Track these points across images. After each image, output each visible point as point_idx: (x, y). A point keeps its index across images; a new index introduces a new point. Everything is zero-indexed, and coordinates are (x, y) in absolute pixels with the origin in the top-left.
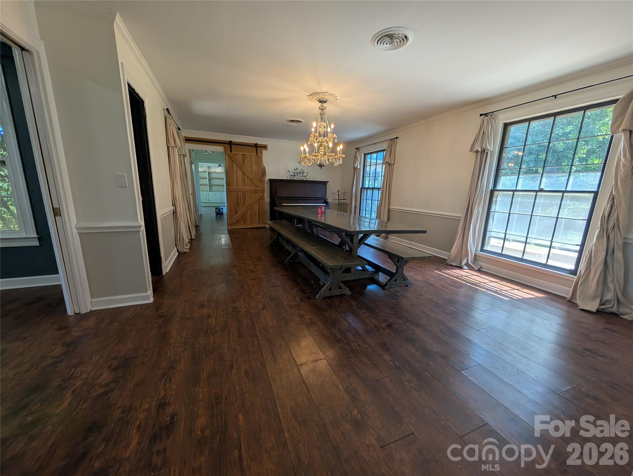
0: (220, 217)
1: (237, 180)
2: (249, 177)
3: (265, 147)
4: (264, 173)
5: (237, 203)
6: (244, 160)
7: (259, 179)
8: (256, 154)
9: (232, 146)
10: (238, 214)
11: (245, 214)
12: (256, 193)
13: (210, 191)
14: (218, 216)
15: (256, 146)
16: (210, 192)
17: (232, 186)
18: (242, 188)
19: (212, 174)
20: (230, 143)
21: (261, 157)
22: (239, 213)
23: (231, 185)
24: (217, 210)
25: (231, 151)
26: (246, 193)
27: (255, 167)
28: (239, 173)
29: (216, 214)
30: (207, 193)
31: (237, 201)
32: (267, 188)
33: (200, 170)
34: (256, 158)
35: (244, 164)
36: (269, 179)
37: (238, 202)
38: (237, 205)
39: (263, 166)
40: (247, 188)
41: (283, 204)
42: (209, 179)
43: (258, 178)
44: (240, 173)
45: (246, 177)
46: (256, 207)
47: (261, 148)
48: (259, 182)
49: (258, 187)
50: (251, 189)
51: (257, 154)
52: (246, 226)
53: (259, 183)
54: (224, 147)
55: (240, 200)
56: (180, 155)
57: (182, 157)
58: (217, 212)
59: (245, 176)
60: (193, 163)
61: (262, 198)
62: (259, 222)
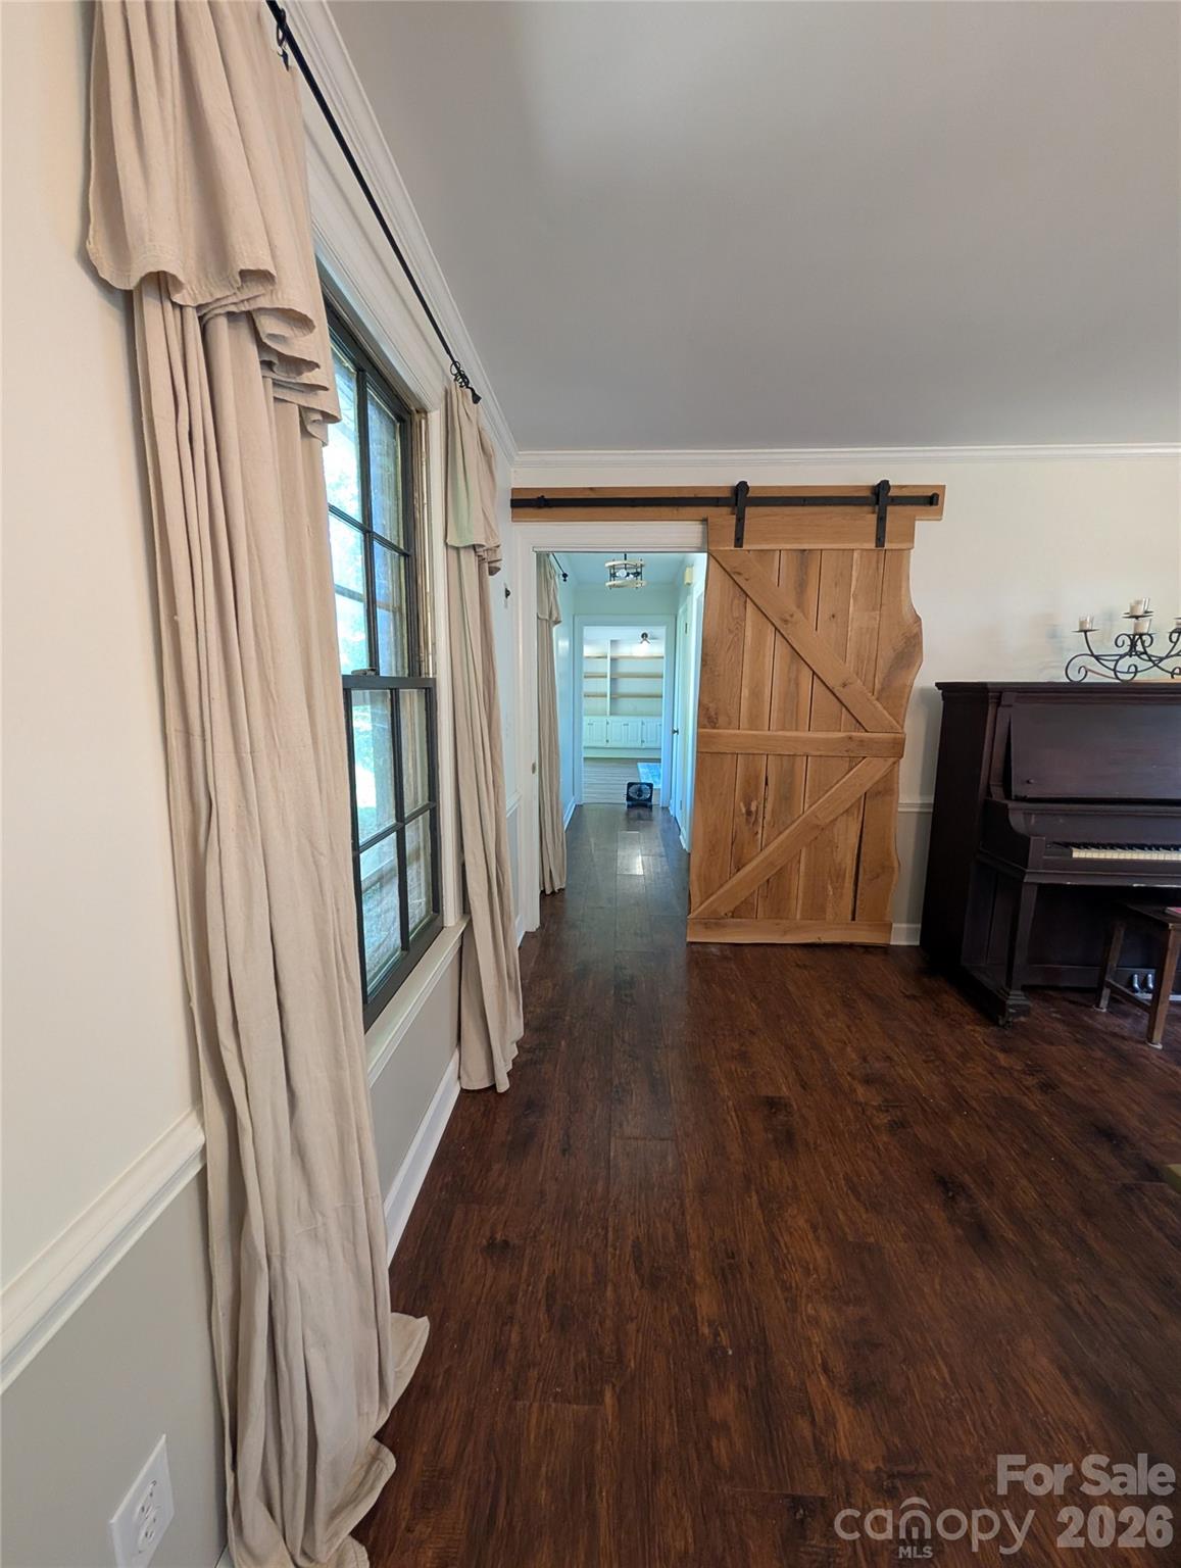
0: (640, 818)
1: (756, 694)
2: (820, 675)
3: (931, 500)
4: (910, 648)
5: (749, 813)
6: (801, 586)
7: (878, 686)
8: (872, 545)
9: (750, 511)
10: (748, 868)
11: (780, 872)
12: (853, 761)
13: (611, 714)
14: (635, 812)
15: (880, 497)
16: (612, 718)
17: (729, 725)
18: (780, 733)
19: (621, 661)
20: (739, 498)
21: (902, 556)
22: (754, 863)
23: (722, 720)
24: (632, 789)
25: (739, 542)
26: (800, 763)
27: (858, 617)
28: (769, 653)
29: (628, 806)
30: (604, 719)
31: (748, 805)
32: (918, 731)
33: (588, 651)
34: (874, 565)
35: (800, 605)
36: (937, 684)
37: (753, 808)
38: (747, 821)
39: (905, 609)
40: (812, 735)
41: (1077, 854)
42: (611, 679)
43: (870, 677)
44: (772, 659)
45: (806, 674)
46: (847, 837)
47: (909, 510)
48: (878, 699)
49: (866, 731)
50: (826, 741)
51: (880, 541)
52: (785, 933)
53: (879, 705)
54: (705, 521)
55: (765, 799)
56: (457, 549)
57: (469, 561)
58: (631, 795)
59: (798, 671)
60: (557, 622)
61: (885, 789)
62: (853, 919)
